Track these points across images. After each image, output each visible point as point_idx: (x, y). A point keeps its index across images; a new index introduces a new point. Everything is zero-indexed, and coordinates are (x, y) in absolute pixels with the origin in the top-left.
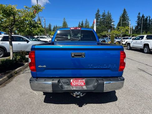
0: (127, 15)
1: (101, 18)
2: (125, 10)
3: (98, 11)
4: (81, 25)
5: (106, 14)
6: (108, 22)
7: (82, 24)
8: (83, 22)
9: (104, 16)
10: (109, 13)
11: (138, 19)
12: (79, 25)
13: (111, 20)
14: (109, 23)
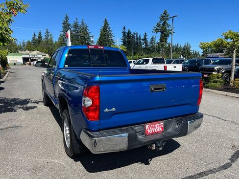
0: (109, 29)
1: (73, 29)
2: (106, 21)
3: (67, 18)
4: (37, 38)
5: (80, 24)
6: (83, 36)
7: (40, 37)
8: (40, 33)
9: (76, 26)
10: (85, 23)
11: (124, 35)
12: (34, 38)
13: (87, 34)
14: (85, 38)
